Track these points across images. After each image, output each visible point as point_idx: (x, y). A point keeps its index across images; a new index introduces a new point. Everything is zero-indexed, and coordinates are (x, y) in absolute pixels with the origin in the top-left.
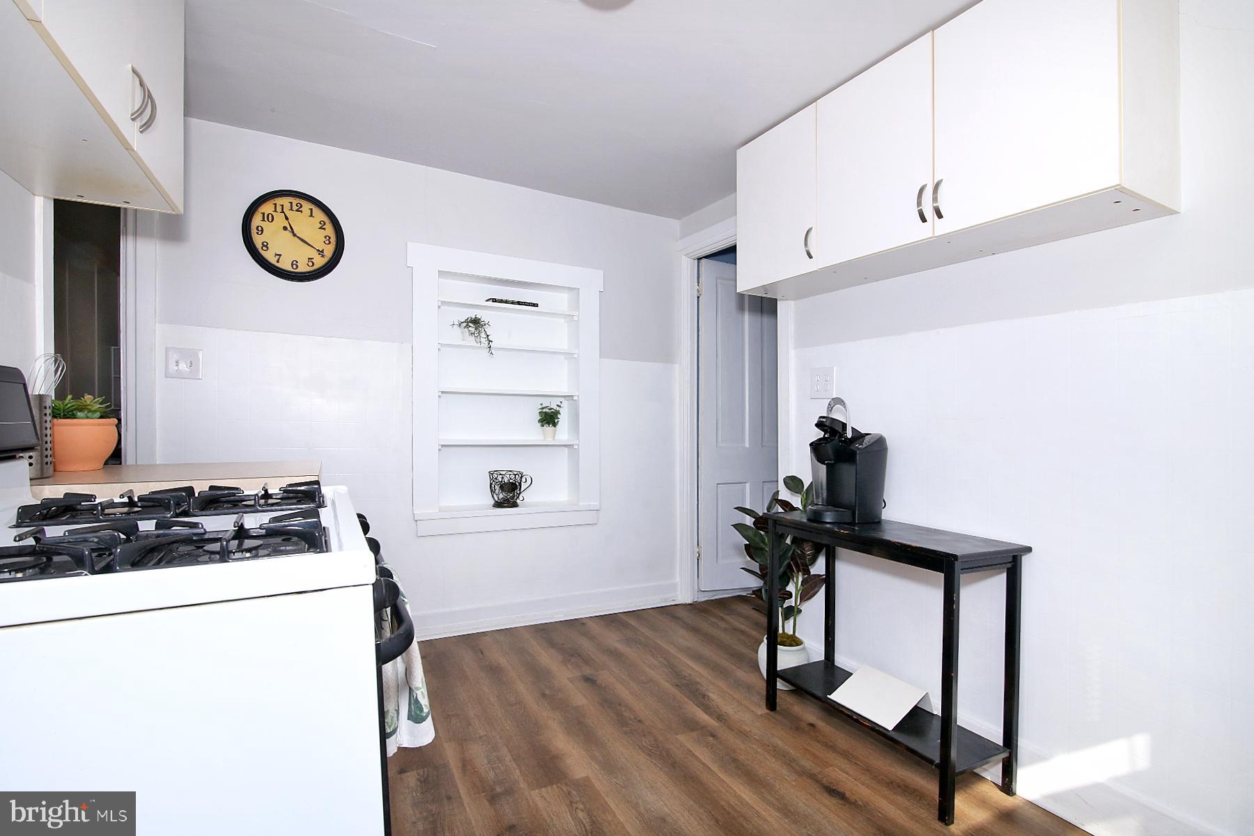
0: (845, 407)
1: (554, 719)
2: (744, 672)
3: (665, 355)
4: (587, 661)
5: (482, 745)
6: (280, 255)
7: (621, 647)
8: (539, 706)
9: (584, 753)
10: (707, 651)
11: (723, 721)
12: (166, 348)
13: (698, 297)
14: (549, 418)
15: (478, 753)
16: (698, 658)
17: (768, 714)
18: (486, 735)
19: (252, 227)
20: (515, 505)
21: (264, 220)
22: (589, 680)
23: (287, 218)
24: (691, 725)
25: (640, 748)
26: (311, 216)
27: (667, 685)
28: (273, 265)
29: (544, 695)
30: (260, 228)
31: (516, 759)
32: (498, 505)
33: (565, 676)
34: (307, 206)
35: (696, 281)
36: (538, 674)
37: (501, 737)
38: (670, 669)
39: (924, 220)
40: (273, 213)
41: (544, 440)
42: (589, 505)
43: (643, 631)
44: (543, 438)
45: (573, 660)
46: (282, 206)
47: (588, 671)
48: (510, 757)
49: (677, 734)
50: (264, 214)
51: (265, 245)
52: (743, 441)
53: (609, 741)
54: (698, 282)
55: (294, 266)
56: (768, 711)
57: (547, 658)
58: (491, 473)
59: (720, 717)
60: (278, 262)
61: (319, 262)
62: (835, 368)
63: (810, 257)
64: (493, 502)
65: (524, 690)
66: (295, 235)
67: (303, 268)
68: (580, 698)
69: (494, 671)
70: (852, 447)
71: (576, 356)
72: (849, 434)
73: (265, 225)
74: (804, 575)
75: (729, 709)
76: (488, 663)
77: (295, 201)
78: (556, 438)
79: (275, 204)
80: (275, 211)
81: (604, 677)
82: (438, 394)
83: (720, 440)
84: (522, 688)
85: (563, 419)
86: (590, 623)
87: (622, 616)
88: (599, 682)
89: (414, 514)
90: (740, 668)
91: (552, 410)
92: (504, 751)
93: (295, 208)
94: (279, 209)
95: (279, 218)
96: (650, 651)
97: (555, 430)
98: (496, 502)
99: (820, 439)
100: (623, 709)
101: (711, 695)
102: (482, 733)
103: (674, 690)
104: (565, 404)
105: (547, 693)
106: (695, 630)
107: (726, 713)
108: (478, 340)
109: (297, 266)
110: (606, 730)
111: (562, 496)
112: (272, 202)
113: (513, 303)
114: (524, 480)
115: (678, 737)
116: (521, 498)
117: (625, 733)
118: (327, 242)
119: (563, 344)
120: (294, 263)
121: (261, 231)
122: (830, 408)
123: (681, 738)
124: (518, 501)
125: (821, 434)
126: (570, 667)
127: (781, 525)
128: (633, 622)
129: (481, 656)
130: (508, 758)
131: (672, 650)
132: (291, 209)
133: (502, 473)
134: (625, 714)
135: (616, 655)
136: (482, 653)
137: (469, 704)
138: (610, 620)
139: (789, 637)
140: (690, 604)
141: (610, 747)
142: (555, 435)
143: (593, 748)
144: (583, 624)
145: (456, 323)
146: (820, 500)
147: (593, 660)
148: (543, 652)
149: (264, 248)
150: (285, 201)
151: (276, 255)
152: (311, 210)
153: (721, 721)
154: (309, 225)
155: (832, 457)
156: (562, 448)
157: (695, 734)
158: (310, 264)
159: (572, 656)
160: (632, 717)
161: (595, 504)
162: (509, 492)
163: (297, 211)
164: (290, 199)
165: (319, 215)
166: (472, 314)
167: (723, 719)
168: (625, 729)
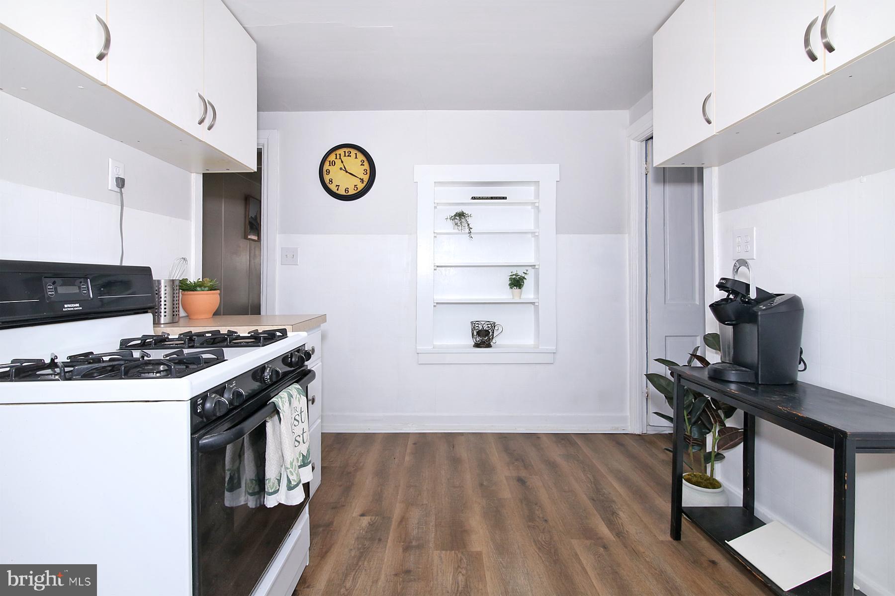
0: (749, 268)
1: (480, 504)
2: (665, 501)
3: (616, 226)
4: (527, 466)
5: (420, 510)
6: (339, 186)
7: (559, 460)
8: (473, 492)
9: (488, 533)
10: (637, 478)
11: (621, 538)
12: (282, 248)
13: (646, 174)
14: (517, 282)
15: (415, 515)
16: (625, 481)
17: (669, 542)
18: (426, 504)
19: (324, 171)
20: (489, 346)
21: (330, 165)
22: (521, 481)
23: (342, 162)
24: (588, 533)
25: (534, 541)
26: (356, 158)
27: (584, 497)
28: (335, 193)
29: (481, 485)
30: (328, 171)
31: (437, 525)
32: (477, 345)
33: (503, 473)
34: (353, 152)
35: (645, 160)
36: (485, 468)
37: (435, 507)
38: (593, 485)
39: (813, 58)
40: (335, 160)
41: (513, 299)
42: (547, 349)
43: (585, 450)
44: (512, 297)
45: (516, 464)
46: (340, 154)
47: (523, 474)
48: (434, 523)
49: (572, 539)
50: (330, 161)
51: (331, 181)
52: (693, 298)
53: (512, 530)
54: (646, 161)
55: (347, 192)
56: (670, 539)
57: (496, 457)
58: (472, 323)
59: (620, 534)
60: (338, 190)
61: (361, 186)
62: (755, 228)
63: (709, 122)
64: (474, 343)
65: (469, 479)
66: (347, 172)
67: (352, 192)
68: (507, 492)
69: (455, 461)
70: (755, 309)
71: (537, 234)
72: (753, 295)
73: (331, 168)
74: (720, 425)
75: (632, 529)
76: (453, 455)
77: (347, 150)
78: (521, 297)
79: (336, 154)
80: (336, 158)
81: (535, 481)
82: (433, 268)
83: (668, 297)
84: (468, 477)
85: (528, 283)
86: (544, 438)
87: (573, 436)
88: (528, 484)
89: (416, 349)
90: (660, 497)
91: (519, 276)
92: (433, 518)
93: (347, 154)
94: (338, 157)
95: (338, 162)
96: (584, 467)
97: (521, 291)
98: (476, 343)
99: (722, 300)
100: (537, 508)
101: (621, 514)
102: (425, 502)
103: (589, 504)
104: (531, 272)
105: (485, 484)
106: (631, 456)
107: (627, 531)
108: (460, 228)
109: (348, 191)
110: (514, 520)
111: (529, 341)
112: (335, 153)
113: (487, 198)
114: (496, 328)
115: (572, 540)
116: (494, 341)
117: (529, 527)
118: (365, 173)
119: (529, 225)
120: (347, 190)
121: (328, 172)
122: (736, 270)
123: (575, 542)
124: (492, 343)
125: (723, 295)
126: (511, 468)
127: (684, 379)
128: (579, 442)
129: (452, 449)
130: (432, 524)
131: (603, 469)
132: (345, 156)
133: (482, 322)
134: (537, 512)
135: (553, 466)
136: (453, 447)
137: (427, 481)
138: (563, 439)
139: (708, 479)
140: (639, 435)
141: (511, 534)
142: (521, 295)
143: (497, 532)
144: (539, 438)
145: (449, 217)
146: (727, 359)
147: (532, 466)
148: (496, 454)
149: (330, 183)
150: (341, 151)
151: (337, 186)
152: (356, 154)
153: (619, 537)
154: (355, 164)
155: (733, 318)
156: (529, 305)
157: (588, 542)
158: (356, 189)
159: (517, 460)
160: (541, 516)
161: (552, 348)
162: (483, 336)
163: (348, 156)
164: (345, 149)
165: (361, 157)
166: (459, 209)
167: (623, 536)
168: (530, 524)
